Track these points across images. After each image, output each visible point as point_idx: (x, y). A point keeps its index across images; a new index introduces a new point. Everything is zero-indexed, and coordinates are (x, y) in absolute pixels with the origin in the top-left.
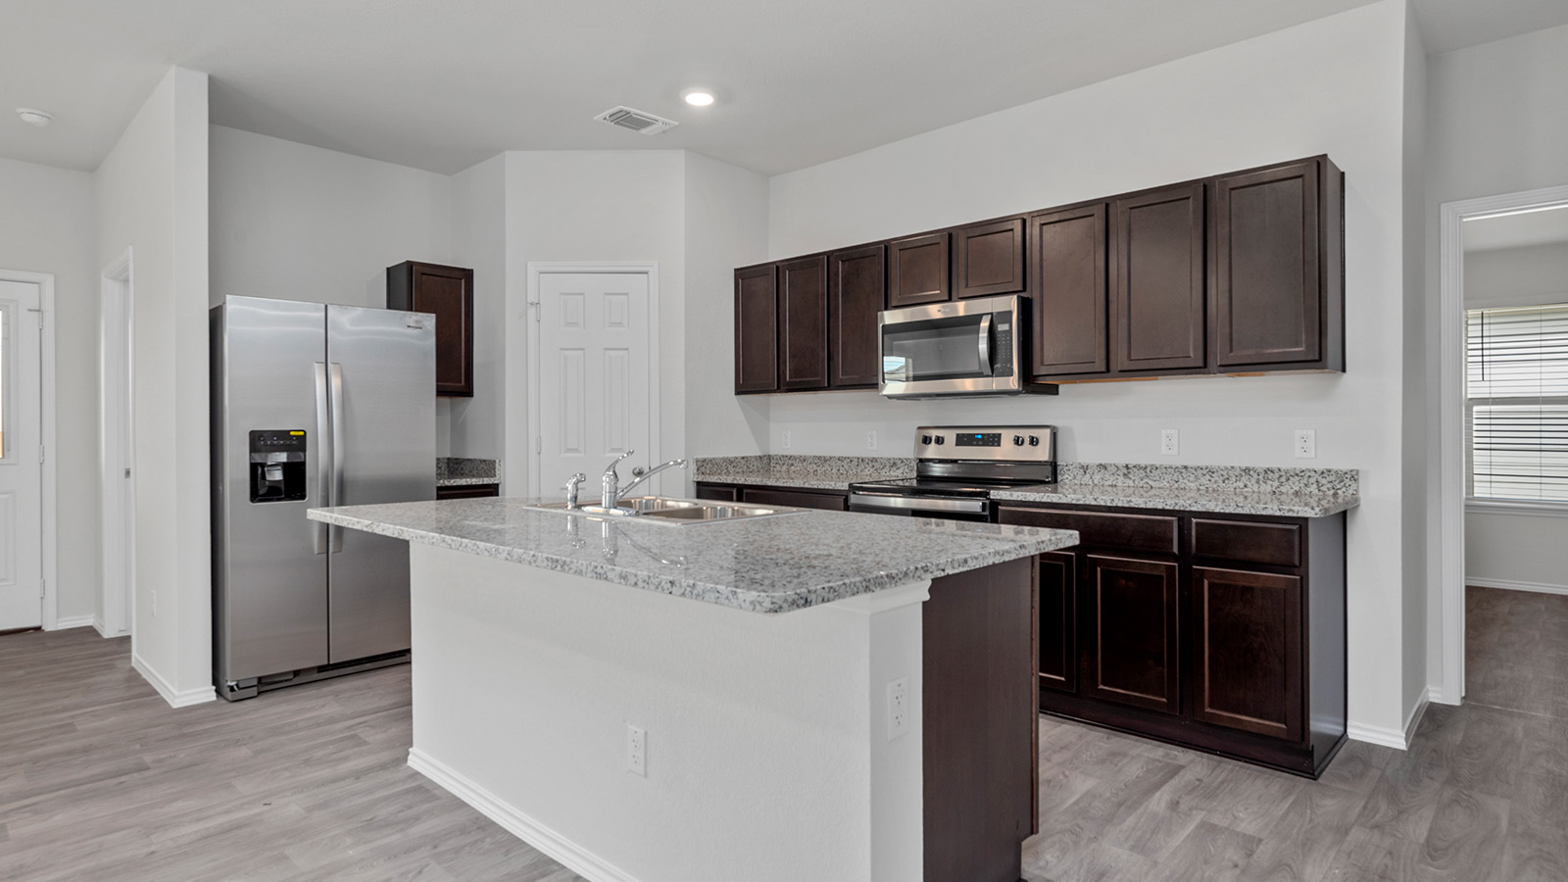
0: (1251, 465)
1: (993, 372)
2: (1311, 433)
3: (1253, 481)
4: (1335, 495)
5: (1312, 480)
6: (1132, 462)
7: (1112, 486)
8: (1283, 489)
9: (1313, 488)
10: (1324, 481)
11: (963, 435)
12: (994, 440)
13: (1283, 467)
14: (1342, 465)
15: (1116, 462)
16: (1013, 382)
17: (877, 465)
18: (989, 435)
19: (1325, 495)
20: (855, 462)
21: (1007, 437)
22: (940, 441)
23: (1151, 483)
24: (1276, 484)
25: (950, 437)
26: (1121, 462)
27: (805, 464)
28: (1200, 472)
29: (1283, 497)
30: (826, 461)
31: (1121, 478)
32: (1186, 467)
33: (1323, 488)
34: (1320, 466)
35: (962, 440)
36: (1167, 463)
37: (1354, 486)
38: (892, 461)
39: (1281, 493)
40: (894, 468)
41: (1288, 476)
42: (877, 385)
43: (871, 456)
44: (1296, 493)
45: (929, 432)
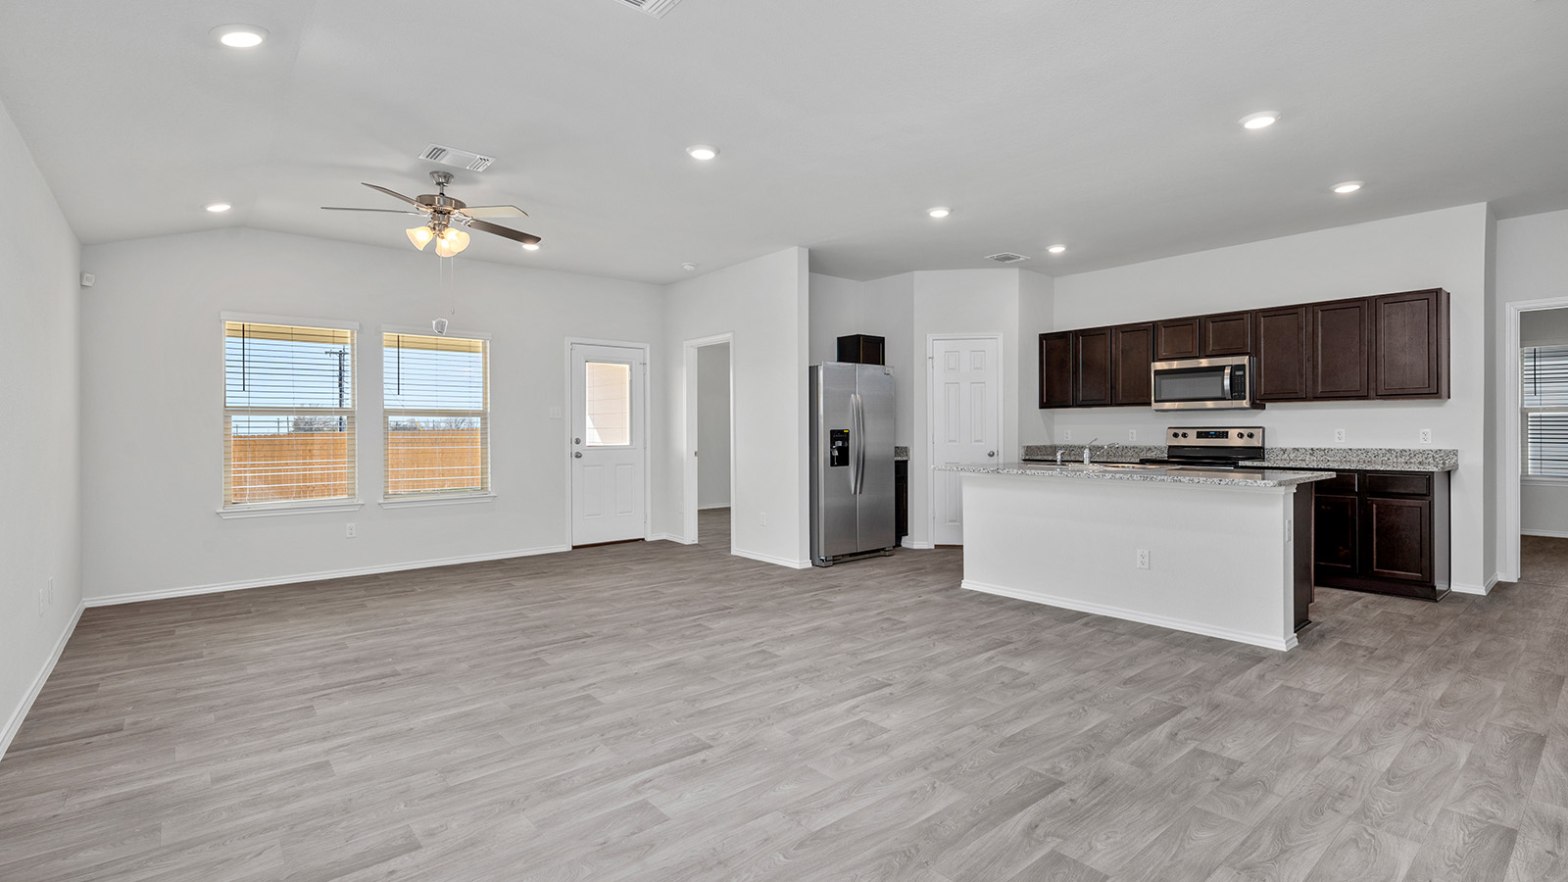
0: (1392, 448)
1: (1233, 398)
2: (1430, 430)
3: (1394, 456)
4: (1444, 463)
5: (1431, 455)
6: (1315, 447)
7: (1302, 460)
8: (1412, 461)
9: (1431, 460)
10: (1436, 456)
11: (1198, 432)
12: (1225, 435)
13: (1412, 448)
14: (1448, 448)
15: (1305, 447)
16: (1245, 403)
17: (1137, 450)
18: (1217, 432)
19: (1441, 462)
20: (1121, 449)
21: (1233, 433)
22: (1184, 435)
23: (1329, 457)
24: (1408, 458)
25: (1192, 434)
26: (1311, 447)
28: (1359, 452)
29: (1413, 465)
31: (1308, 456)
32: (1350, 449)
33: (1436, 460)
34: (1434, 448)
35: (1200, 435)
36: (1338, 447)
39: (1411, 463)
40: (1152, 451)
41: (1415, 453)
42: (1150, 404)
43: (1132, 445)
44: (1420, 463)
45: (1176, 431)
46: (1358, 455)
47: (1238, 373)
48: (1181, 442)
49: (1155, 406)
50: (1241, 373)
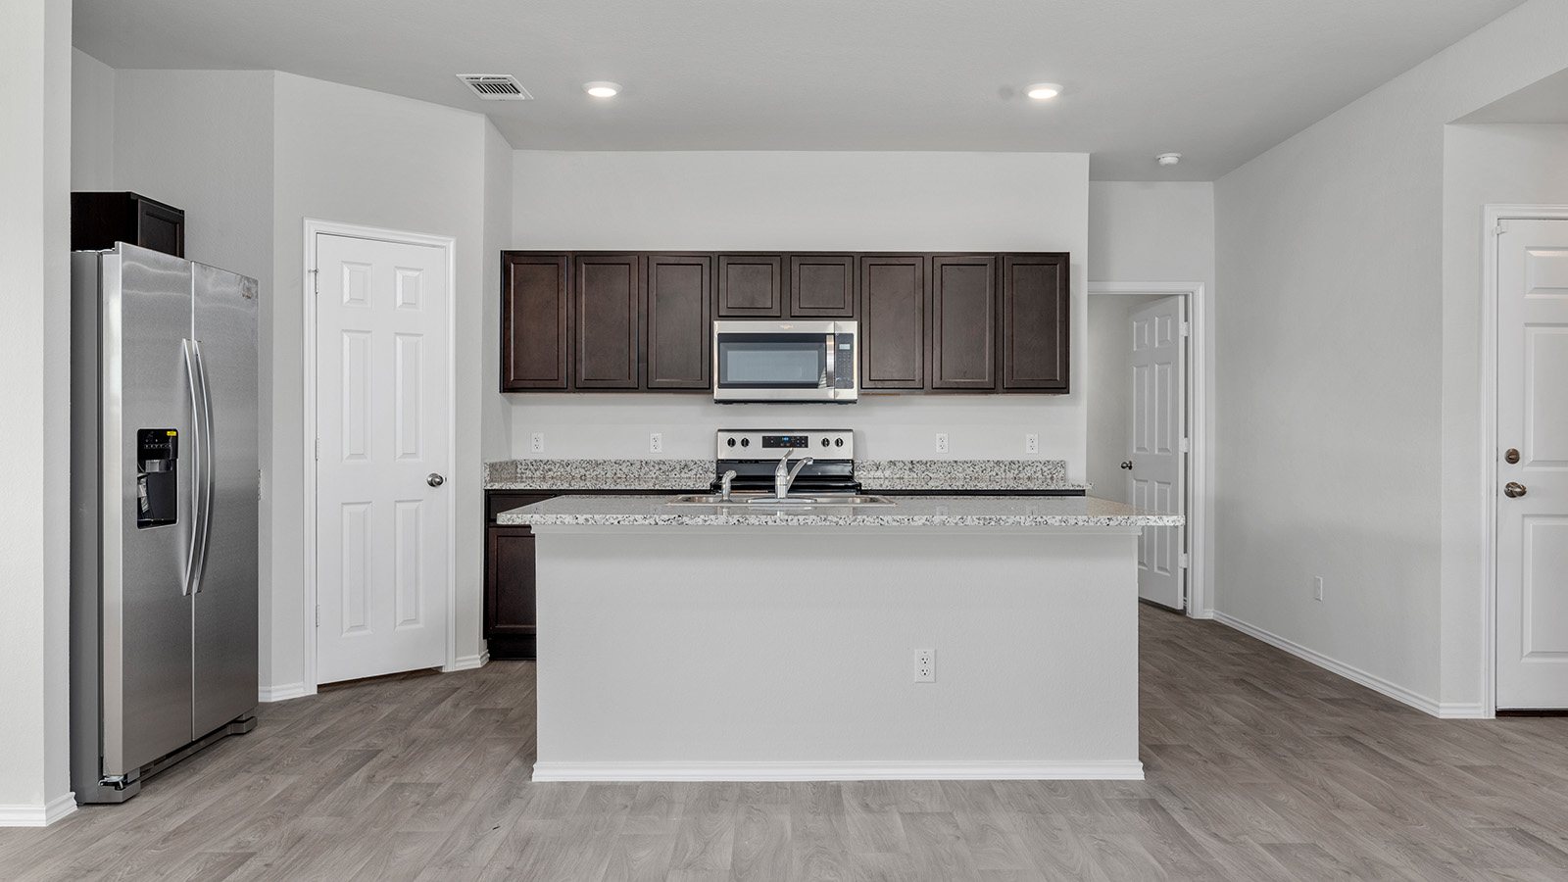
0: (1000, 459)
1: (830, 384)
2: (1036, 436)
3: (1002, 470)
4: (1051, 478)
5: (1039, 469)
6: (915, 459)
7: (900, 478)
8: (1021, 475)
9: (1039, 474)
10: (1045, 469)
11: (769, 437)
12: (802, 442)
13: (1021, 460)
14: (1055, 457)
15: (903, 459)
17: (664, 468)
18: (795, 437)
19: (1046, 478)
20: (638, 465)
21: (815, 440)
22: (745, 443)
23: (931, 475)
24: (1016, 472)
25: (756, 440)
26: (908, 458)
27: (568, 469)
28: (966, 465)
29: (1021, 481)
30: (597, 464)
31: (907, 472)
32: (956, 462)
33: (1045, 474)
34: (1043, 459)
35: (768, 443)
36: (942, 459)
37: (1063, 472)
38: (683, 464)
39: (1020, 478)
40: (686, 470)
41: (1024, 465)
42: (709, 389)
43: (657, 458)
44: (1029, 478)
45: (734, 436)
46: (964, 470)
47: (843, 347)
48: (739, 453)
49: (719, 393)
50: (847, 347)
